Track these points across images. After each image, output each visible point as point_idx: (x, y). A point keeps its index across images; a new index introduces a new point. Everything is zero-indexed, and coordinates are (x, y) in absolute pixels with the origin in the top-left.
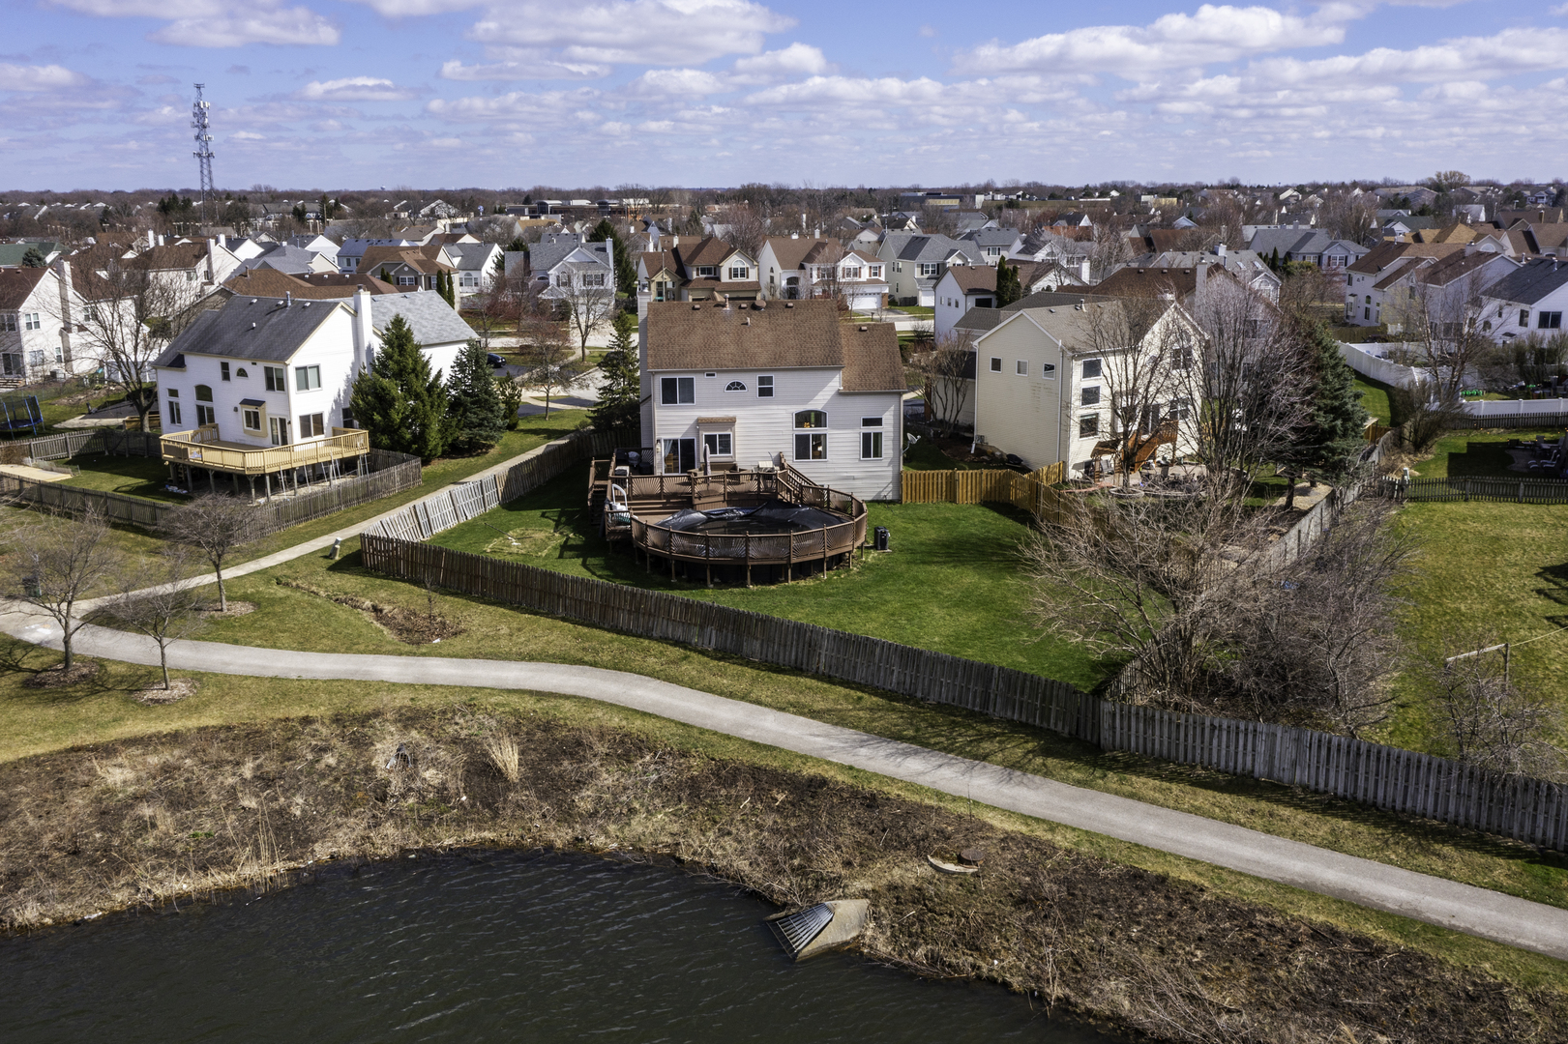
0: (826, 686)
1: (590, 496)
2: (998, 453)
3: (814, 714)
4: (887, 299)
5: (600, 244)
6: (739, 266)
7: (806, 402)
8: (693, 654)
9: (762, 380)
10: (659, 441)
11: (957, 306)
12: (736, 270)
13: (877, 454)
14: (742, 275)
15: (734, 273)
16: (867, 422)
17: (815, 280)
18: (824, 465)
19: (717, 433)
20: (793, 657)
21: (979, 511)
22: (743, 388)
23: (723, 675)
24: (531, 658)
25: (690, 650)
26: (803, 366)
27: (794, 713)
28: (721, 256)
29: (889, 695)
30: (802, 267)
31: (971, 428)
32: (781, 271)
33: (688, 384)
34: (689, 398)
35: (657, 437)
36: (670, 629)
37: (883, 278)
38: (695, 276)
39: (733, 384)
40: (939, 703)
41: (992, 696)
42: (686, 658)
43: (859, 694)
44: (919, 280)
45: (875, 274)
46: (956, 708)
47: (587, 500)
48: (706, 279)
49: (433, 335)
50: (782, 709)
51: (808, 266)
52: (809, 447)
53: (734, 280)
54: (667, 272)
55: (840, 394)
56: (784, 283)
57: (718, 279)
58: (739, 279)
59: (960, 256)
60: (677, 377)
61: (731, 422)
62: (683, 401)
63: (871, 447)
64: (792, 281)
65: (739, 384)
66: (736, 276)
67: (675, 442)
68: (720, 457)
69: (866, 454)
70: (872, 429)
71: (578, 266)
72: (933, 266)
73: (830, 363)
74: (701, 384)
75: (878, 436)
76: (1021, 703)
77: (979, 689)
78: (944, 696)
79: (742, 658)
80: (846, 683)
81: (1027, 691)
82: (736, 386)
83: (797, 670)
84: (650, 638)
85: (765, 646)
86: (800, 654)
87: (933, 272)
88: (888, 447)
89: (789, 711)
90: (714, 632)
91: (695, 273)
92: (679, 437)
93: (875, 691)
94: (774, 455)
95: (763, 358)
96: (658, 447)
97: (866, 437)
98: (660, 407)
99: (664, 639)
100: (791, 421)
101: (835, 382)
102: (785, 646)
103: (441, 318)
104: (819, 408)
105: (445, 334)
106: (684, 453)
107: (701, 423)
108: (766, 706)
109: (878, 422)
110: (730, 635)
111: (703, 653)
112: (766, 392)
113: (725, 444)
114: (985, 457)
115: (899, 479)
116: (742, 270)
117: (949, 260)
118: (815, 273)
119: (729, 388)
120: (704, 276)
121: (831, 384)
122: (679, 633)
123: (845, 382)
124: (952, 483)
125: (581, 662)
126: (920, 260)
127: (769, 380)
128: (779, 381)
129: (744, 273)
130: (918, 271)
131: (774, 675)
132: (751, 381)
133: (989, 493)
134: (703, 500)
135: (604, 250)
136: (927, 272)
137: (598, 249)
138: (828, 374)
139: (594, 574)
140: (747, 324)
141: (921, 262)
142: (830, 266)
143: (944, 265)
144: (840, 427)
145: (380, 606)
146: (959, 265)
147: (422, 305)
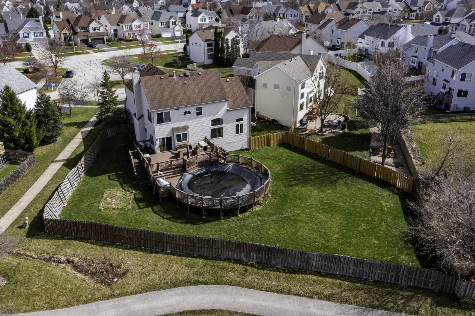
0: (320, 278)
1: (135, 170)
3: (328, 298)
4: (151, 35)
5: (37, 19)
6: (96, 26)
7: (215, 115)
8: (248, 268)
9: (198, 109)
10: (157, 139)
11: (200, 46)
12: (95, 28)
13: (242, 132)
14: (98, 30)
15: (94, 29)
16: (238, 120)
17: (125, 30)
18: (222, 139)
19: (181, 133)
21: (281, 150)
22: (190, 113)
23: (269, 278)
24: (174, 284)
25: (246, 265)
26: (214, 100)
27: (318, 299)
28: (88, 22)
29: (352, 279)
30: (118, 25)
32: (111, 27)
33: (168, 114)
34: (169, 119)
35: (156, 138)
36: (230, 255)
37: (148, 28)
38: (79, 31)
39: (186, 112)
40: (374, 281)
41: (400, 277)
42: (246, 271)
43: (338, 281)
44: (161, 28)
45: (146, 27)
46: (384, 283)
48: (84, 31)
50: (311, 297)
51: (121, 25)
52: (217, 133)
53: (95, 31)
54: (67, 29)
55: (227, 110)
56: (112, 31)
57: (88, 31)
58: (97, 31)
59: (174, 19)
60: (163, 112)
61: (186, 128)
62: (166, 121)
63: (239, 129)
64: (116, 30)
65: (189, 111)
66: (95, 30)
67: (163, 139)
68: (183, 142)
69: (237, 132)
70: (239, 123)
71: (31, 29)
72: (165, 23)
73: (223, 98)
74: (174, 114)
75: (242, 125)
76: (415, 279)
77: (394, 274)
78: (376, 278)
79: (272, 267)
80: (327, 275)
82: (188, 113)
83: (301, 270)
84: (221, 259)
86: (302, 264)
87: (165, 25)
88: (246, 129)
89: (314, 298)
90: (255, 255)
91: (79, 29)
92: (165, 136)
93: (343, 277)
94: (204, 138)
95: (197, 99)
96: (157, 142)
97: (237, 126)
98: (157, 125)
99: (227, 260)
100: (209, 124)
101: (226, 106)
103: (18, 79)
104: (220, 117)
105: (23, 87)
106: (167, 143)
107: (174, 130)
108: (302, 296)
109: (241, 120)
110: (264, 256)
111: (251, 266)
112: (199, 113)
113: (185, 136)
114: (262, 120)
115: (249, 141)
116: (97, 27)
117: (171, 20)
118: (124, 27)
119: (185, 114)
120: (83, 30)
121: (224, 107)
123: (229, 105)
124: (268, 138)
126: (160, 21)
127: (201, 108)
128: (205, 109)
129: (98, 29)
130: (160, 24)
131: (293, 275)
132: (193, 110)
133: (280, 140)
134: (190, 168)
135: (39, 21)
136: (163, 25)
137: (36, 21)
138: (223, 103)
139: (164, 218)
140: (185, 84)
141: (161, 21)
142: (130, 24)
143: (169, 22)
144: (227, 123)
145: (71, 259)
146: (174, 22)
147: (8, 74)
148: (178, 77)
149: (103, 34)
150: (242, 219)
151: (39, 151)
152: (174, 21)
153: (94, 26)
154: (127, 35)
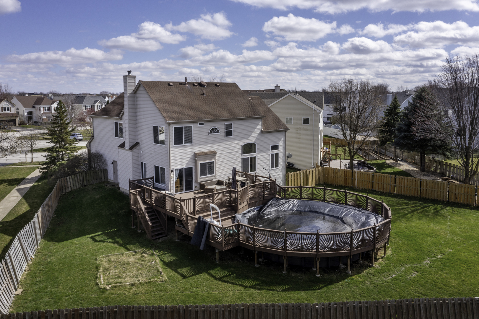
6: (6, 106)
9: (227, 126)
10: (172, 171)
13: (277, 166)
16: (273, 148)
17: (42, 112)
19: (207, 162)
22: (218, 132)
26: (246, 116)
30: (34, 107)
32: (24, 109)
33: (189, 130)
34: (190, 140)
39: (213, 129)
44: (85, 112)
52: (249, 165)
55: (262, 132)
56: (26, 114)
58: (7, 112)
59: (100, 102)
60: (183, 126)
61: (213, 154)
62: (186, 142)
63: (274, 161)
64: (30, 113)
65: (216, 129)
66: (5, 110)
67: (181, 171)
68: (208, 177)
69: (272, 166)
70: (275, 152)
73: (258, 114)
74: (198, 131)
75: (277, 155)
88: (281, 161)
96: (172, 175)
97: (272, 156)
98: (173, 147)
100: (240, 150)
104: (253, 142)
106: (186, 178)
107: (196, 156)
109: (277, 147)
112: (229, 133)
113: (211, 168)
115: (285, 178)
117: (96, 104)
118: (42, 109)
119: (211, 132)
121: (258, 127)
123: (264, 125)
124: (306, 178)
127: (230, 126)
128: (237, 127)
129: (9, 109)
130: (84, 108)
132: (222, 127)
138: (255, 121)
140: (204, 94)
141: (85, 105)
142: (48, 106)
143: (94, 106)
144: (261, 151)
148: (192, 86)
149: (15, 115)
152: (100, 105)
153: (3, 106)
154: (44, 117)
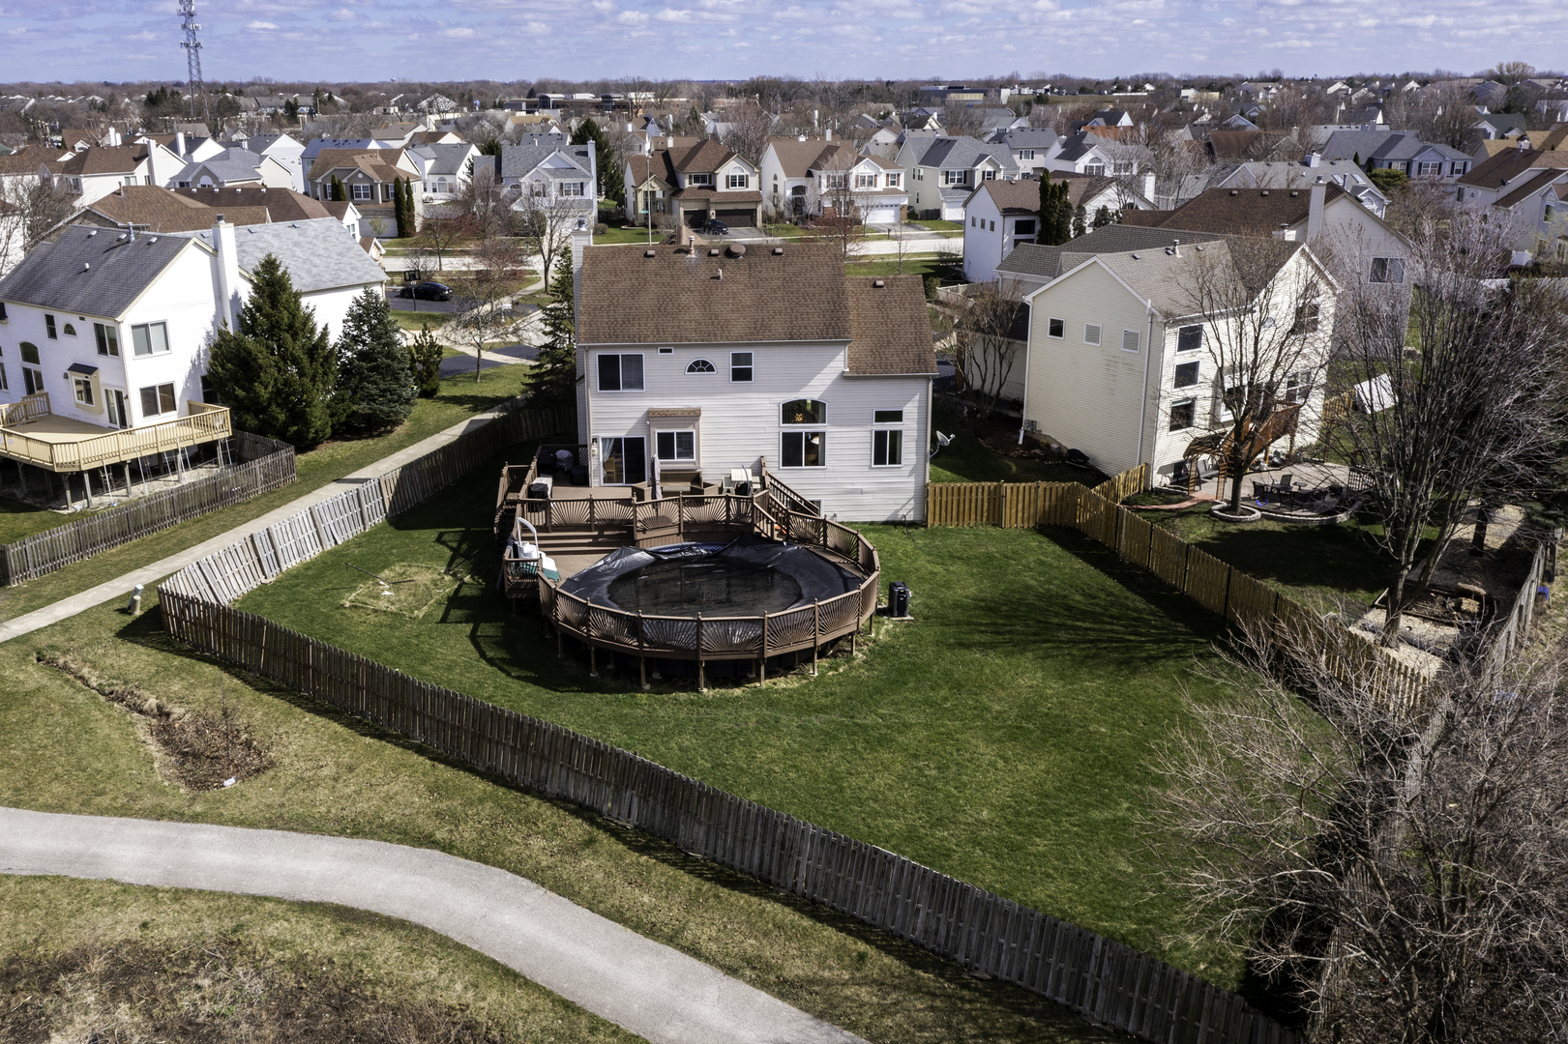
0: (806, 922)
1: (497, 520)
2: (1055, 446)
3: (785, 989)
4: (905, 212)
5: (581, 148)
6: (738, 173)
7: (797, 389)
8: (602, 836)
9: (737, 359)
10: (595, 440)
11: (992, 229)
12: (734, 178)
13: (895, 459)
14: (741, 184)
15: (732, 181)
16: (881, 416)
17: (824, 190)
18: (820, 474)
19: (675, 431)
20: (756, 861)
21: (1035, 542)
22: (711, 369)
23: (642, 882)
24: (355, 829)
25: (599, 826)
26: (795, 338)
27: (752, 982)
28: (717, 162)
29: (913, 954)
30: (809, 174)
31: (1018, 405)
32: (785, 179)
34: (637, 383)
35: (593, 435)
36: (571, 784)
37: (901, 188)
38: (687, 184)
39: (697, 363)
40: (995, 978)
41: (1090, 985)
42: (590, 842)
43: (862, 946)
44: (943, 190)
45: (893, 183)
46: (1027, 993)
47: (493, 525)
48: (700, 188)
49: (327, 277)
50: (732, 971)
51: (816, 173)
53: (732, 189)
54: (656, 180)
55: (844, 377)
56: (789, 192)
57: (713, 188)
59: (991, 162)
60: (620, 353)
61: (694, 415)
62: (628, 385)
63: (886, 450)
65: (705, 363)
66: (734, 184)
67: (618, 441)
68: (678, 463)
69: (879, 459)
70: (889, 426)
71: (555, 172)
72: (959, 173)
73: (831, 333)
74: (654, 364)
75: (896, 436)
76: (1142, 1007)
77: (1067, 968)
78: (1004, 967)
79: (677, 850)
80: (839, 920)
81: (1154, 988)
82: (701, 366)
83: (761, 884)
84: (542, 795)
85: (712, 836)
86: (767, 858)
87: (959, 180)
89: (742, 977)
90: (635, 800)
91: (687, 181)
92: (622, 435)
93: (889, 941)
94: (755, 459)
95: (739, 327)
96: (594, 448)
97: (880, 436)
98: (596, 395)
99: (560, 801)
100: (776, 414)
101: (839, 362)
102: (744, 841)
103: (340, 254)
104: (816, 398)
105: (343, 275)
106: (629, 458)
107: (652, 416)
108: (707, 960)
109: (897, 416)
110: (659, 808)
111: (617, 834)
112: (742, 374)
113: (687, 444)
114: (1037, 451)
115: (923, 493)
116: (741, 177)
117: (978, 167)
118: (824, 181)
119: (691, 369)
120: (698, 185)
121: (832, 364)
122: (584, 793)
123: (852, 361)
124: (996, 501)
125: (427, 841)
126: (945, 166)
127: (748, 358)
128: (762, 361)
131: (724, 892)
133: (1046, 514)
134: (649, 534)
135: (585, 154)
136: (953, 180)
137: (579, 153)
138: (828, 350)
139: (483, 655)
140: (718, 278)
141: (947, 168)
142: (841, 173)
143: (972, 172)
145: (169, 707)
146: (989, 173)
147: (316, 237)
148: (705, 256)
149: (756, 198)
150: (708, 703)
151: (326, 452)
152: (990, 169)
153: (731, 174)
